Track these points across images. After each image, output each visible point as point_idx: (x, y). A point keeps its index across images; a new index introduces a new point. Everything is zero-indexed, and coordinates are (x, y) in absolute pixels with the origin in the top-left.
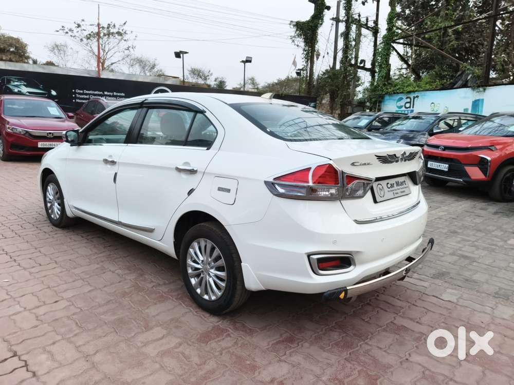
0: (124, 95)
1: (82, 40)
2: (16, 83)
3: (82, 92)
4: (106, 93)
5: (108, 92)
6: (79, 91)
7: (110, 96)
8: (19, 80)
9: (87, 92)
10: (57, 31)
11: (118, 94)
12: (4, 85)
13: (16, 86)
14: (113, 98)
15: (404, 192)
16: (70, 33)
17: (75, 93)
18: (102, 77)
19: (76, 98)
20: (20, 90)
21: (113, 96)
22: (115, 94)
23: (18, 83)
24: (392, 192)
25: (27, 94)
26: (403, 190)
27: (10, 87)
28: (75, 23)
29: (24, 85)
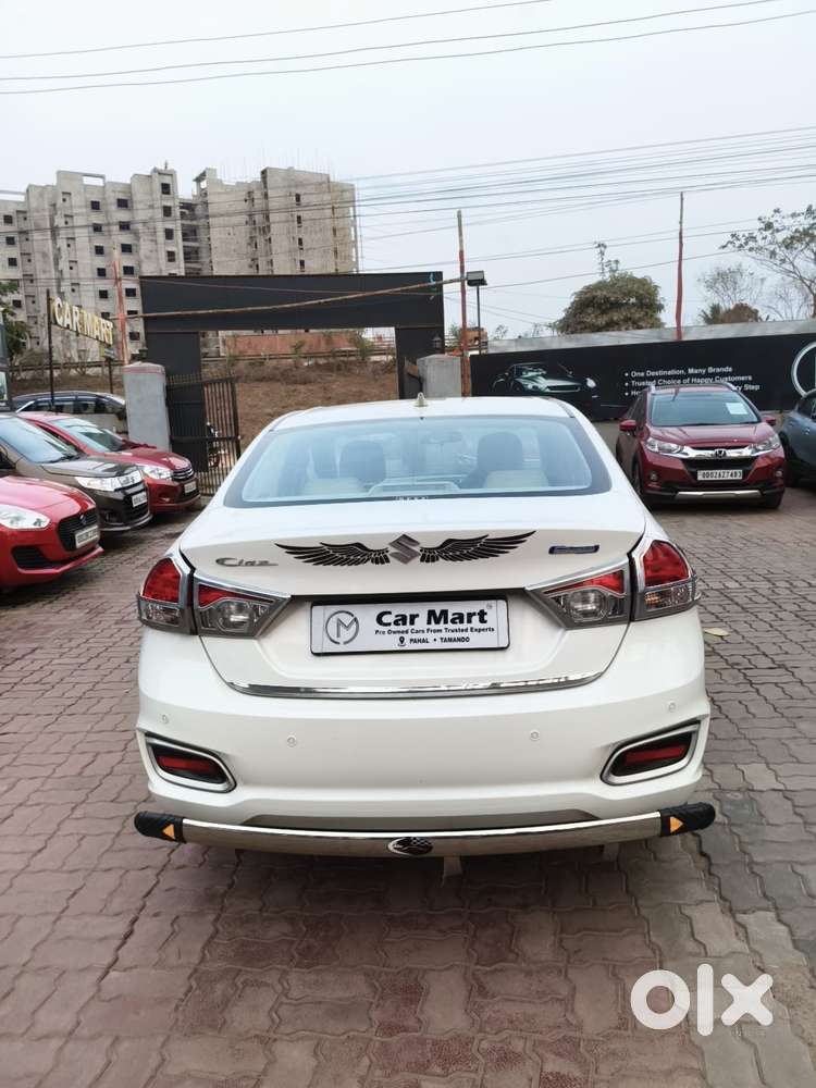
0: (730, 369)
1: (773, 254)
2: (530, 374)
3: (642, 374)
4: (691, 371)
5: (695, 368)
6: (636, 374)
7: (699, 376)
8: (536, 367)
9: (653, 374)
10: (724, 247)
11: (718, 370)
12: (513, 379)
13: (531, 379)
14: (706, 380)
15: (467, 640)
16: (751, 244)
17: (630, 379)
18: (685, 338)
19: (630, 388)
20: (535, 384)
21: (708, 375)
22: (711, 370)
23: (534, 374)
24: (398, 636)
25: (548, 390)
26: (464, 635)
27: (522, 381)
28: (760, 219)
29: (543, 376)
